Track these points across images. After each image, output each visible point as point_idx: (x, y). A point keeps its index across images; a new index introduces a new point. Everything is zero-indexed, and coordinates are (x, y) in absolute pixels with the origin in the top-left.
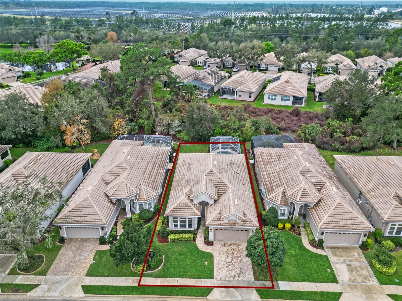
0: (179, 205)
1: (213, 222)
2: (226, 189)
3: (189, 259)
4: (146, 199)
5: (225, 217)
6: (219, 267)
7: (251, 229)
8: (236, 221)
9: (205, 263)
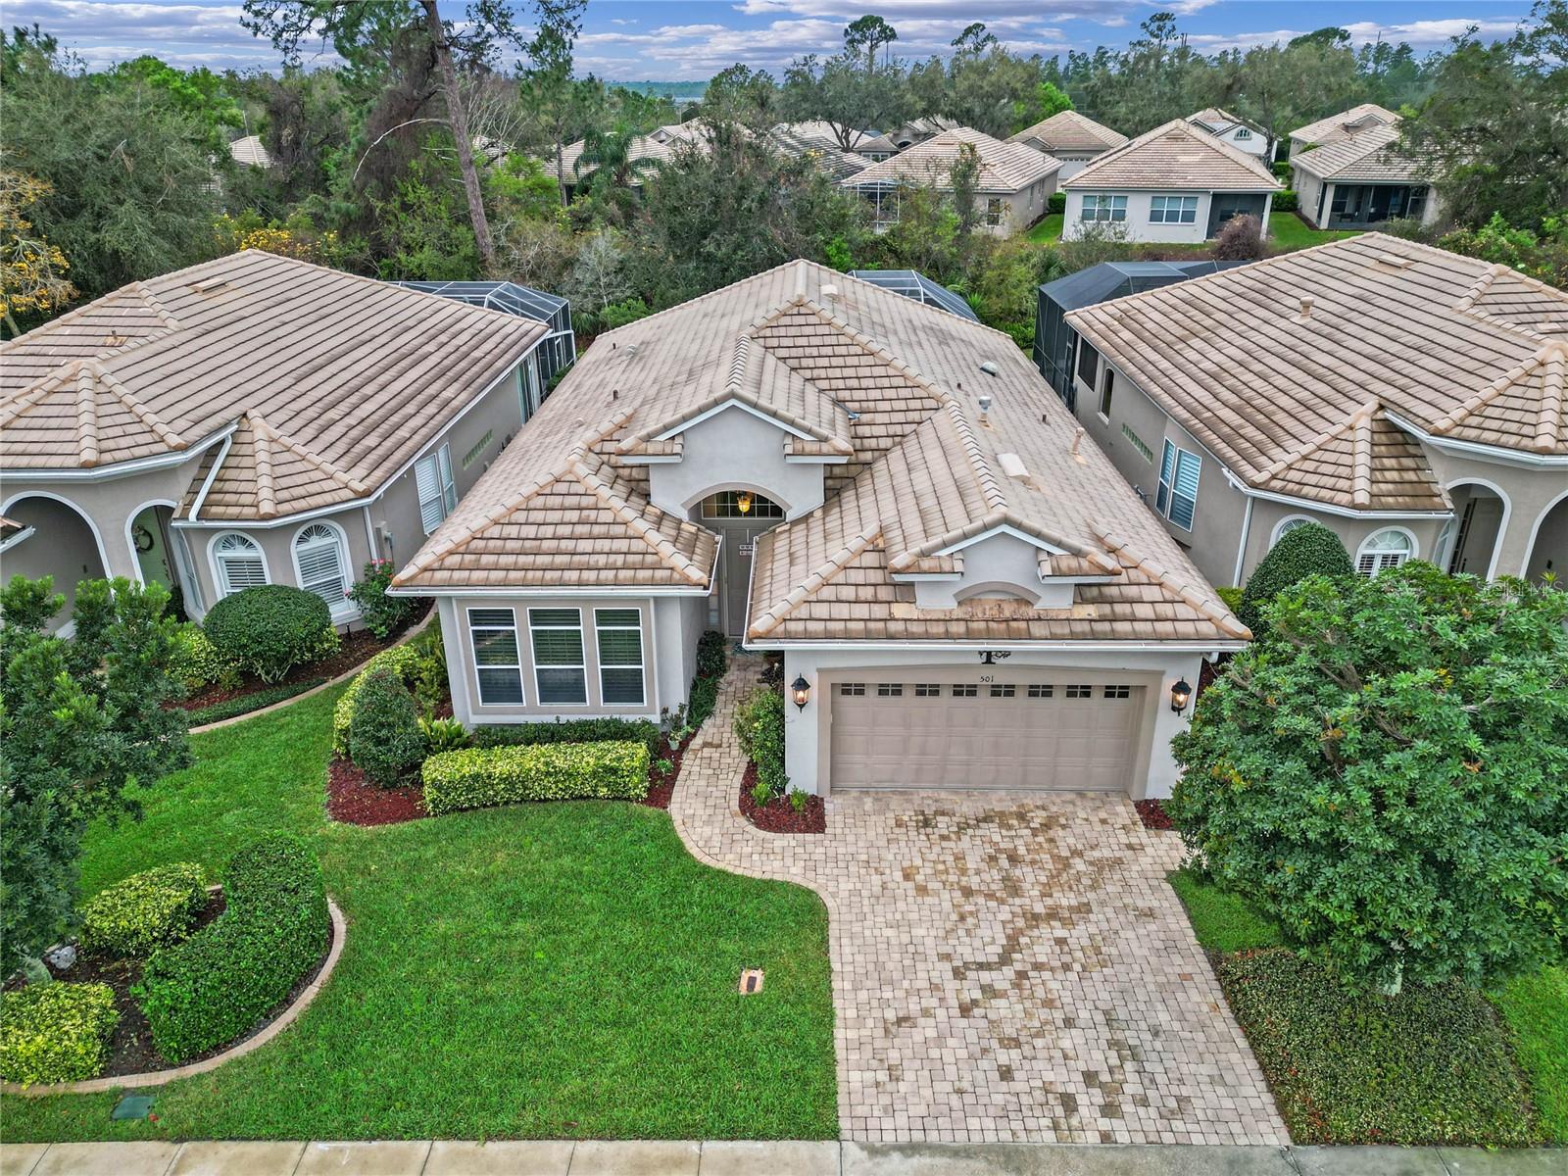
0: (521, 516)
1: (821, 611)
2: (915, 416)
3: (587, 947)
4: (267, 508)
5: (924, 554)
6: (891, 1015)
7: (1162, 673)
8: (1029, 603)
9: (745, 976)
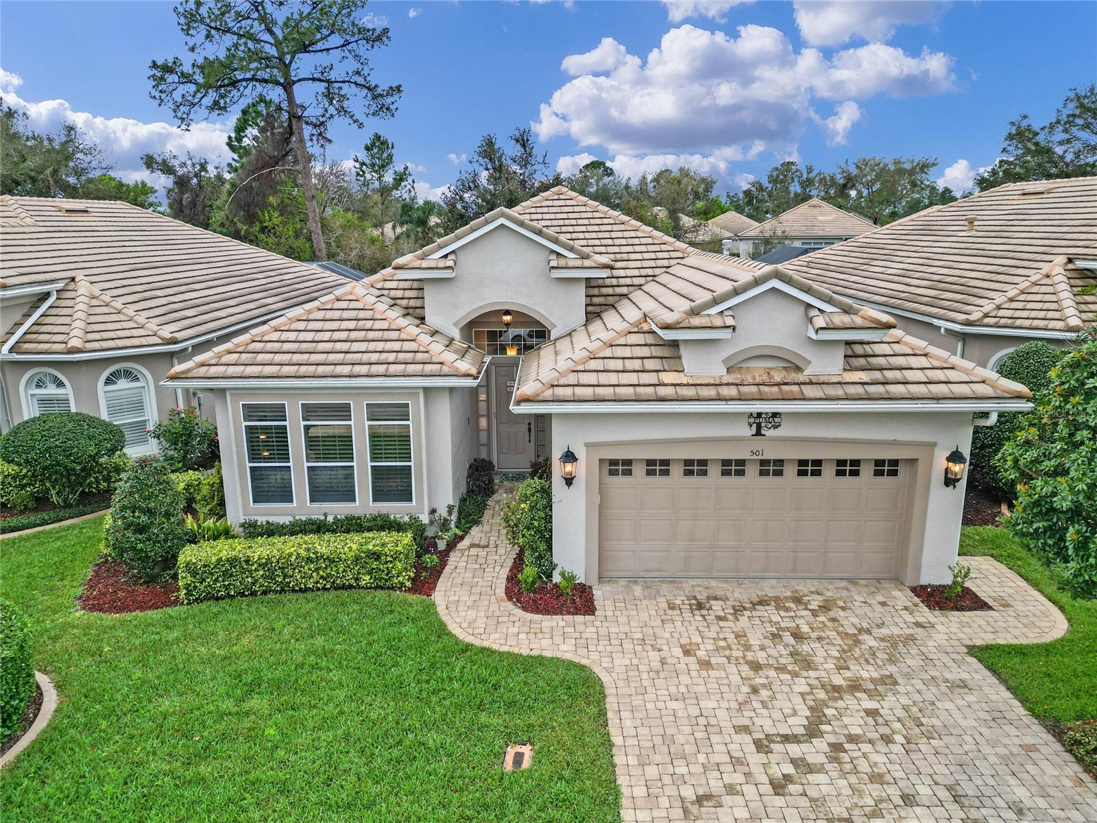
0: (301, 325)
1: (589, 378)
2: (664, 263)
3: (328, 722)
4: (75, 344)
5: (695, 311)
7: (934, 445)
8: (799, 369)
9: (511, 752)
